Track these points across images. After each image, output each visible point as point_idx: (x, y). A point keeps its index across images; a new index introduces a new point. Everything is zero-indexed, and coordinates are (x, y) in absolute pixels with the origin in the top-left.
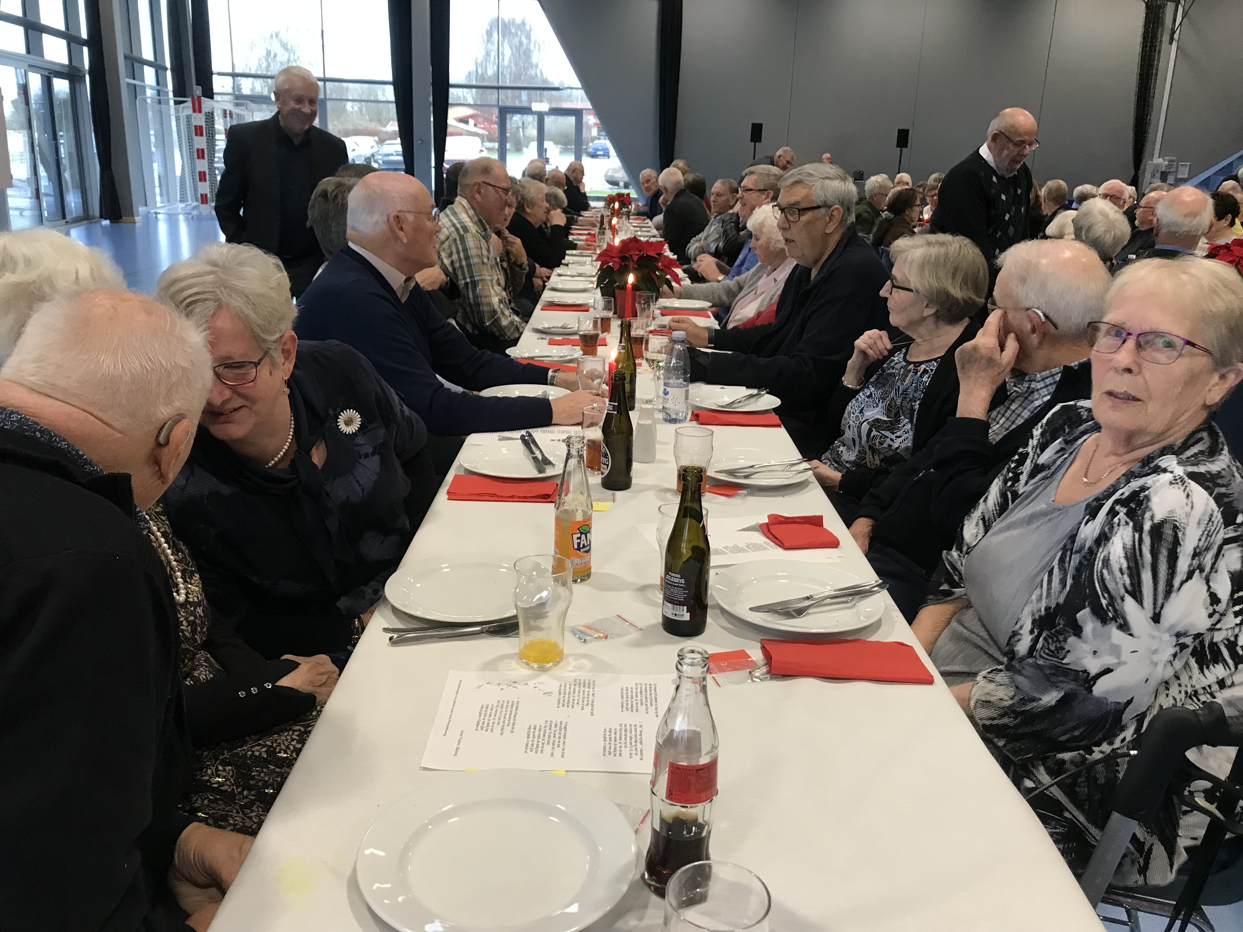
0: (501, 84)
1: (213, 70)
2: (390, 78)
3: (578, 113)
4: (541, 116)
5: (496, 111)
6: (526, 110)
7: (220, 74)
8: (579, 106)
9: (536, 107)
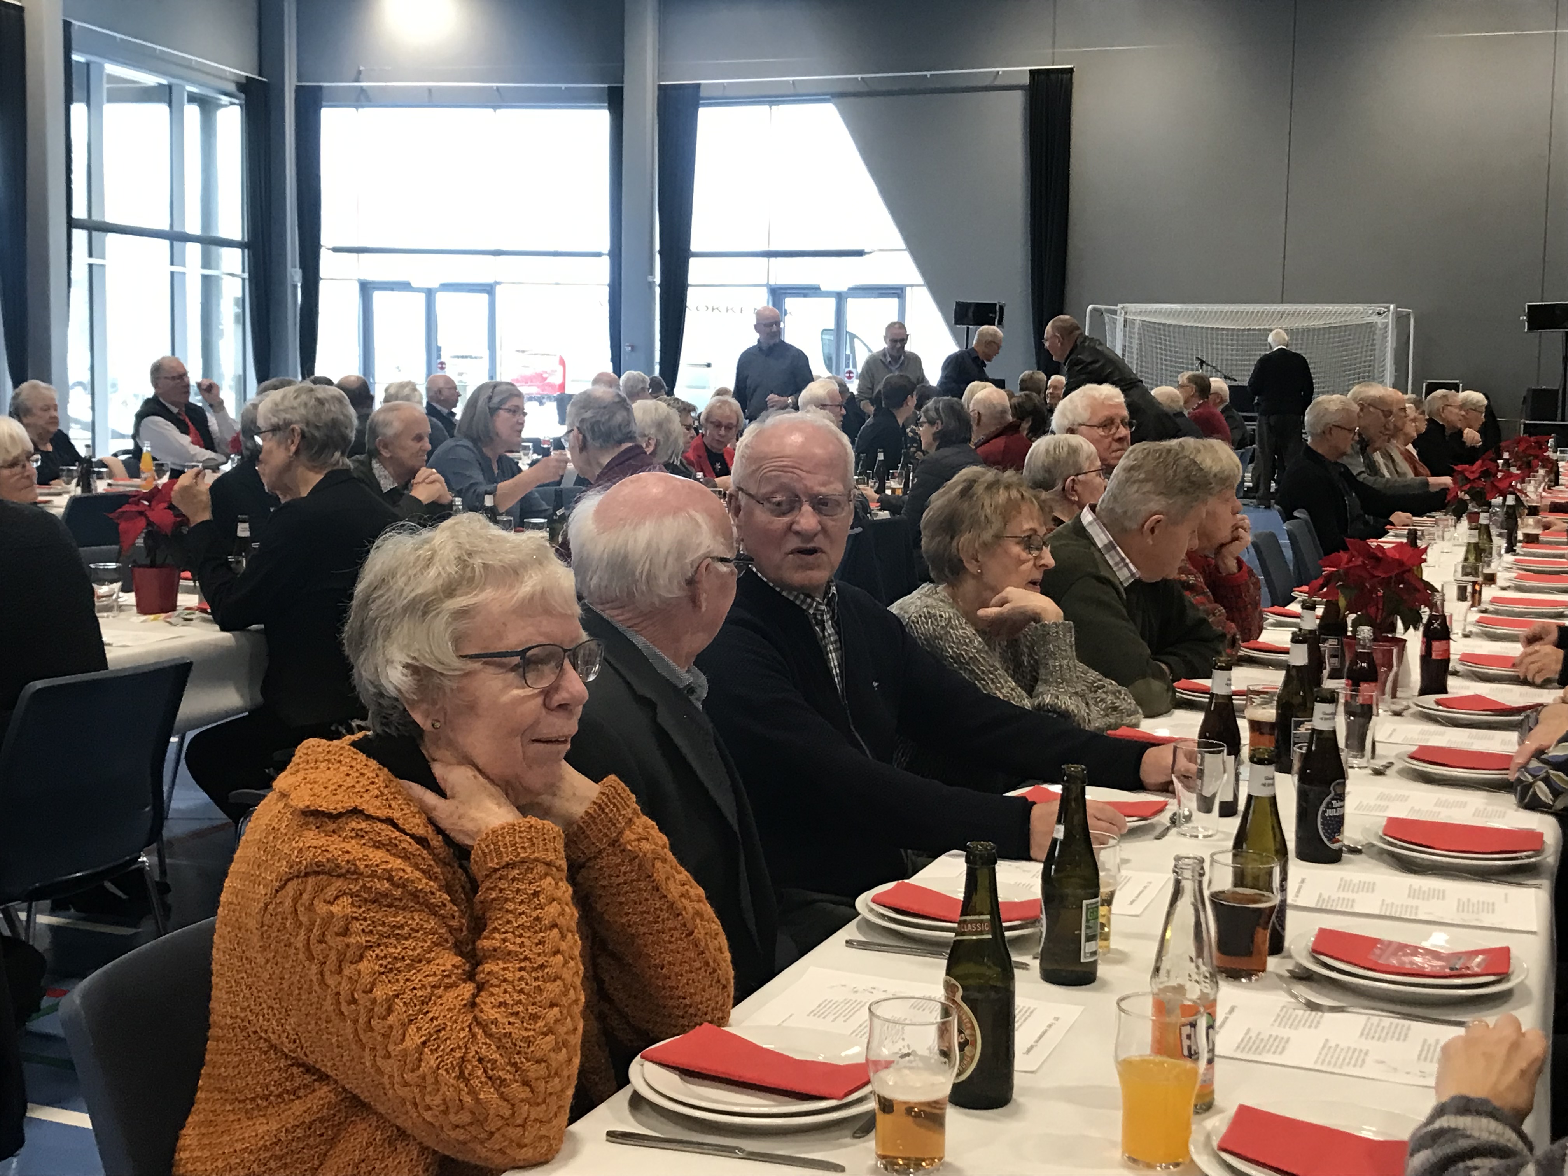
0: (774, 248)
1: (322, 243)
3: (898, 292)
4: (840, 298)
5: (763, 292)
6: (809, 291)
8: (901, 280)
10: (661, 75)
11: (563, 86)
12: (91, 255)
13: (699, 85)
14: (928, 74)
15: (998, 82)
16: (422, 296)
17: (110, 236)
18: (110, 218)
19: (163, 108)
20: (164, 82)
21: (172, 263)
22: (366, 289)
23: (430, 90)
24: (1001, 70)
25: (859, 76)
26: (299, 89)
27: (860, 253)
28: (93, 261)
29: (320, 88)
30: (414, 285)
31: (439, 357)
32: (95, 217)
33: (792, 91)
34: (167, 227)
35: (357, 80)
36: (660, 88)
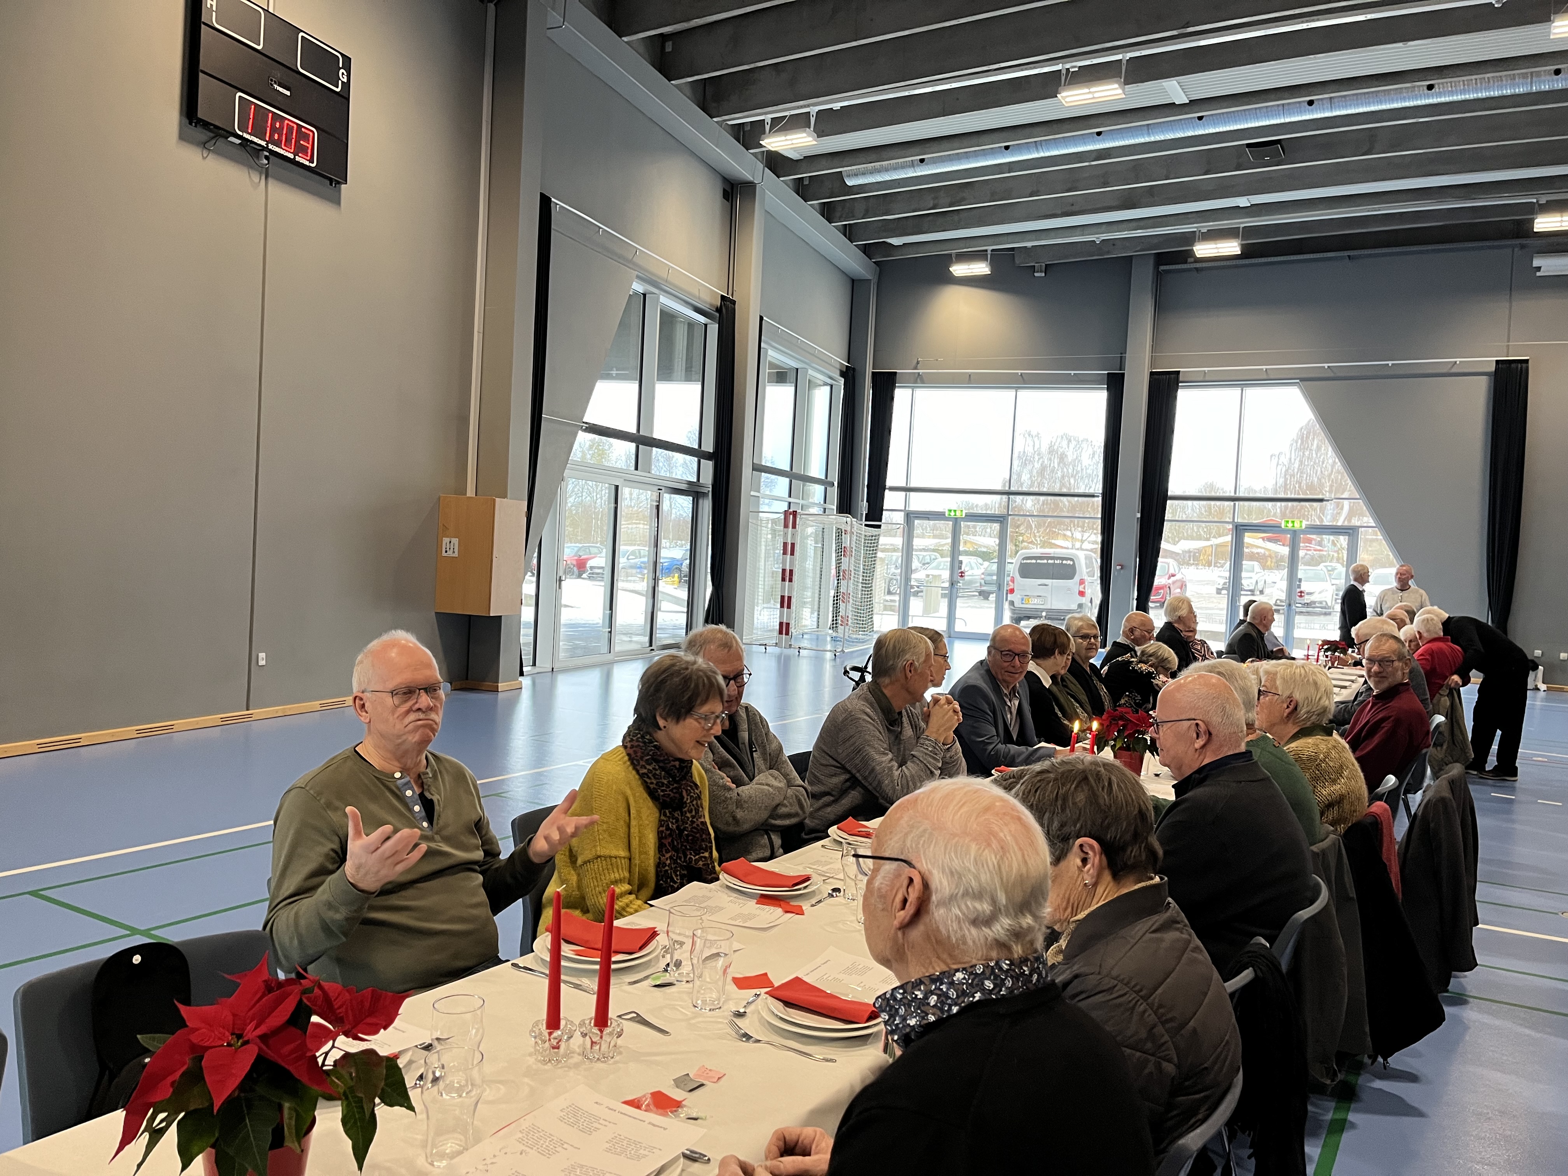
0: (1239, 494)
3: (1350, 532)
4: (1297, 534)
5: (1230, 529)
6: (1270, 528)
7: (892, 489)
8: (1356, 522)
9: (1285, 523)
10: (1153, 364)
11: (1072, 372)
13: (1179, 372)
14: (1390, 363)
15: (1454, 370)
16: (950, 524)
17: (763, 474)
18: (765, 462)
19: (791, 388)
20: (793, 365)
21: (790, 496)
22: (910, 517)
24: (1458, 360)
25: (1326, 365)
26: (874, 375)
27: (1321, 500)
29: (894, 373)
30: (945, 515)
31: (960, 568)
32: (754, 461)
33: (1265, 377)
34: (789, 469)
35: (916, 368)
36: (1152, 374)
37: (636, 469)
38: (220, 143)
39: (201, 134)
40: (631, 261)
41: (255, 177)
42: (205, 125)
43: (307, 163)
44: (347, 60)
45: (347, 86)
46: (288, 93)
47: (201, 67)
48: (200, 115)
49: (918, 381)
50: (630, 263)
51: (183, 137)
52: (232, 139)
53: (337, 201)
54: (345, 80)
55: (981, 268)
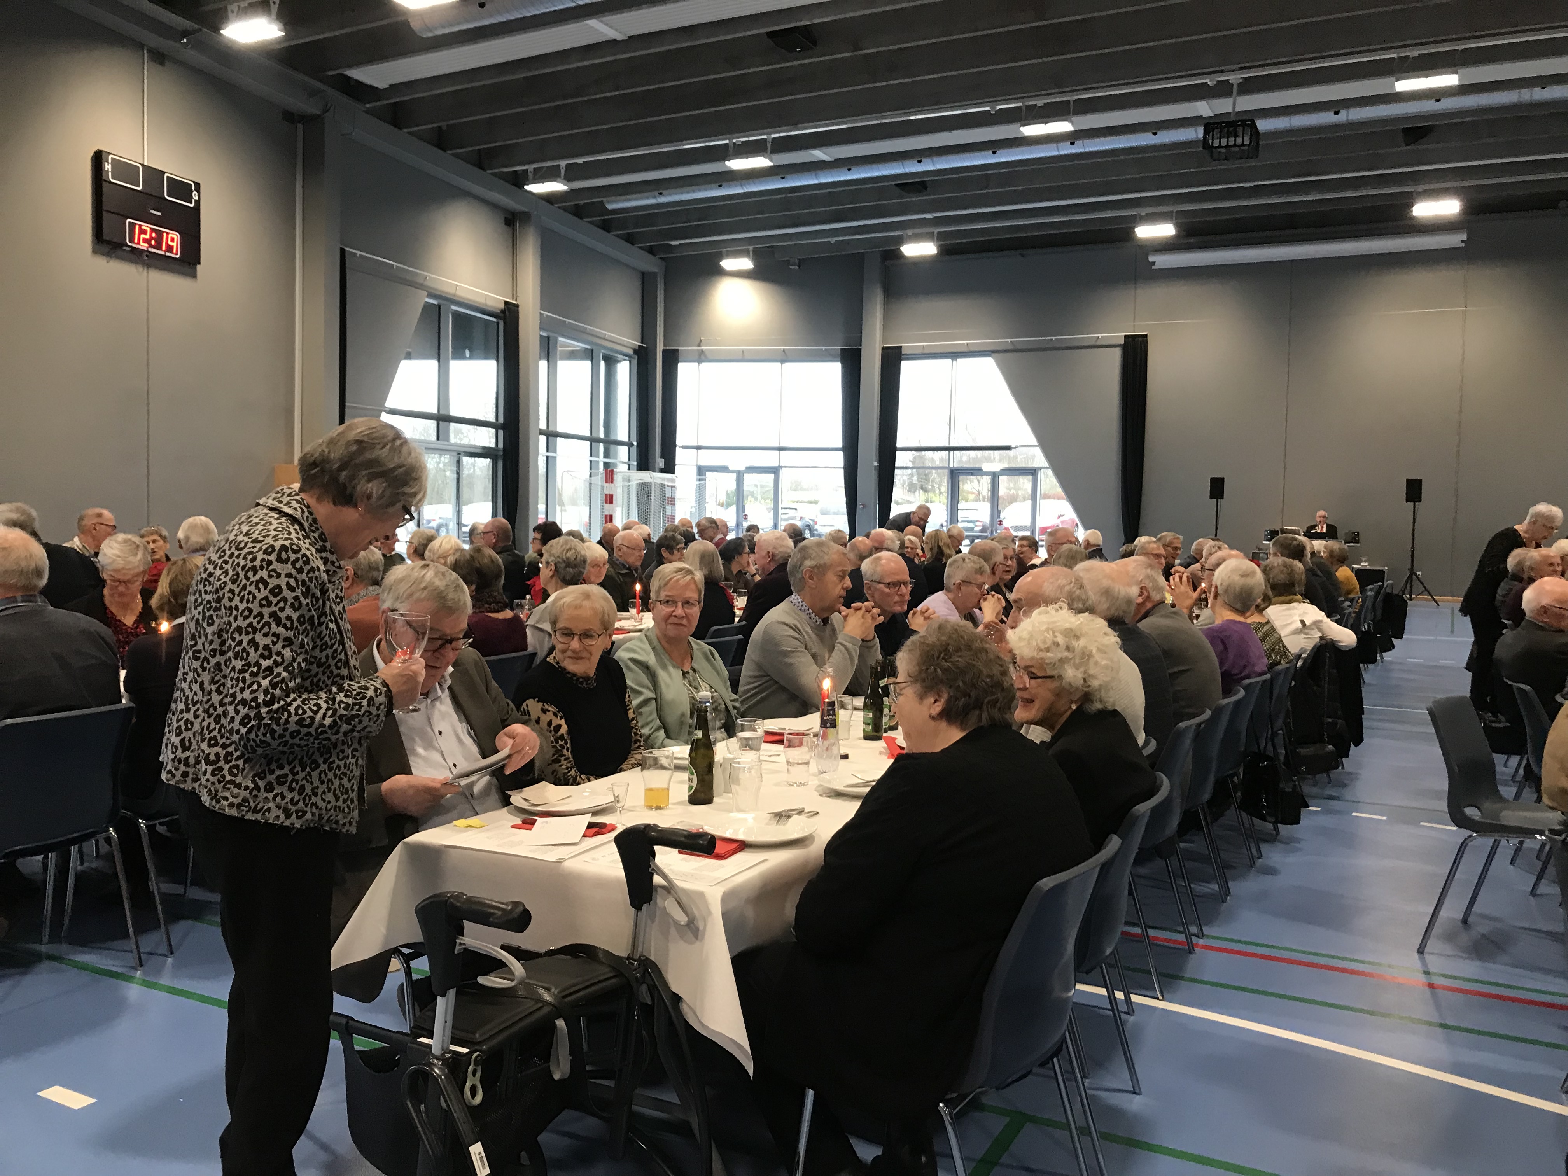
0: (952, 445)
1: (678, 443)
2: (840, 444)
3: (1033, 472)
4: (994, 476)
5: (946, 472)
6: (976, 471)
7: (684, 447)
8: (1035, 465)
9: (986, 467)
10: (884, 339)
11: (824, 348)
12: (548, 451)
13: (901, 347)
14: (1054, 338)
15: (1099, 343)
16: (734, 475)
17: (559, 439)
18: (560, 429)
19: (588, 363)
20: (589, 347)
21: (591, 455)
22: (702, 471)
23: (743, 351)
24: (1100, 336)
25: (1009, 340)
26: (664, 351)
27: (1008, 448)
28: (549, 454)
29: (678, 350)
30: (731, 468)
31: (744, 511)
32: (550, 429)
33: (966, 350)
34: (588, 434)
35: (699, 346)
36: (883, 348)
37: (438, 439)
38: (119, 252)
39: (106, 249)
40: (422, 285)
41: (141, 269)
42: (109, 242)
43: (173, 256)
44: (198, 185)
45: (198, 202)
46: (159, 214)
47: (105, 208)
48: (105, 237)
49: (701, 357)
50: (421, 286)
51: (95, 251)
52: (125, 248)
53: (194, 275)
54: (197, 198)
55: (745, 263)
